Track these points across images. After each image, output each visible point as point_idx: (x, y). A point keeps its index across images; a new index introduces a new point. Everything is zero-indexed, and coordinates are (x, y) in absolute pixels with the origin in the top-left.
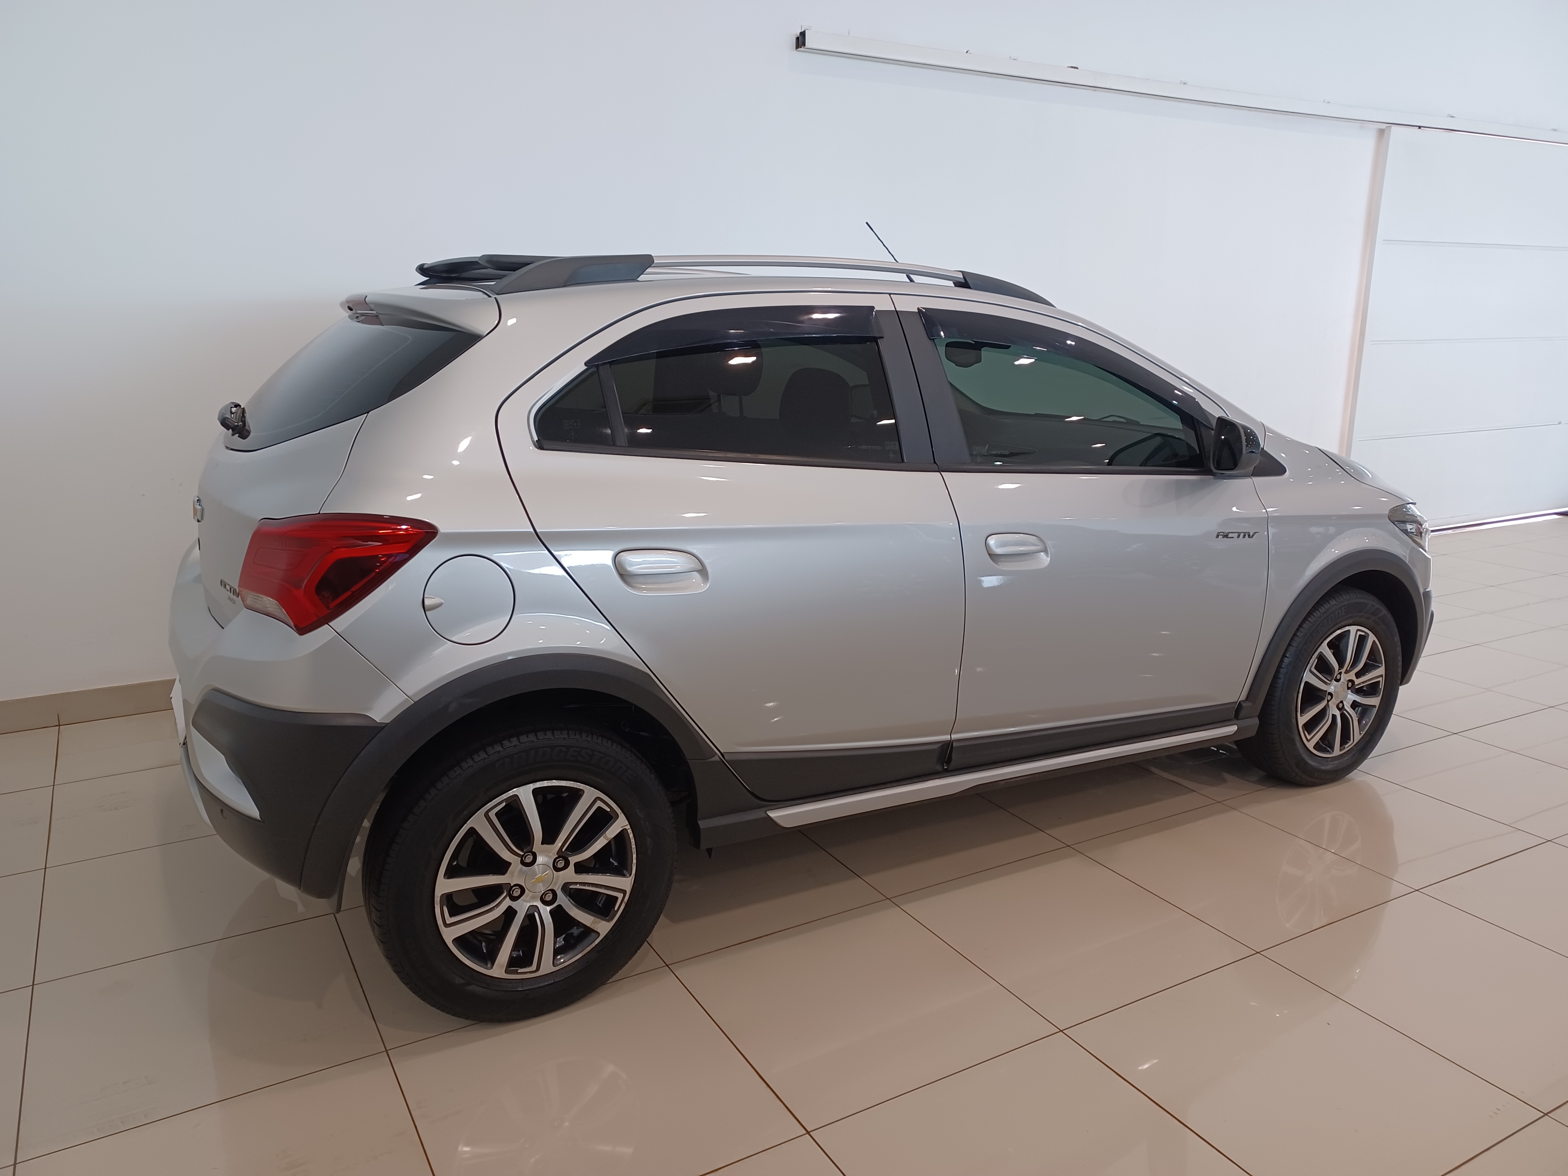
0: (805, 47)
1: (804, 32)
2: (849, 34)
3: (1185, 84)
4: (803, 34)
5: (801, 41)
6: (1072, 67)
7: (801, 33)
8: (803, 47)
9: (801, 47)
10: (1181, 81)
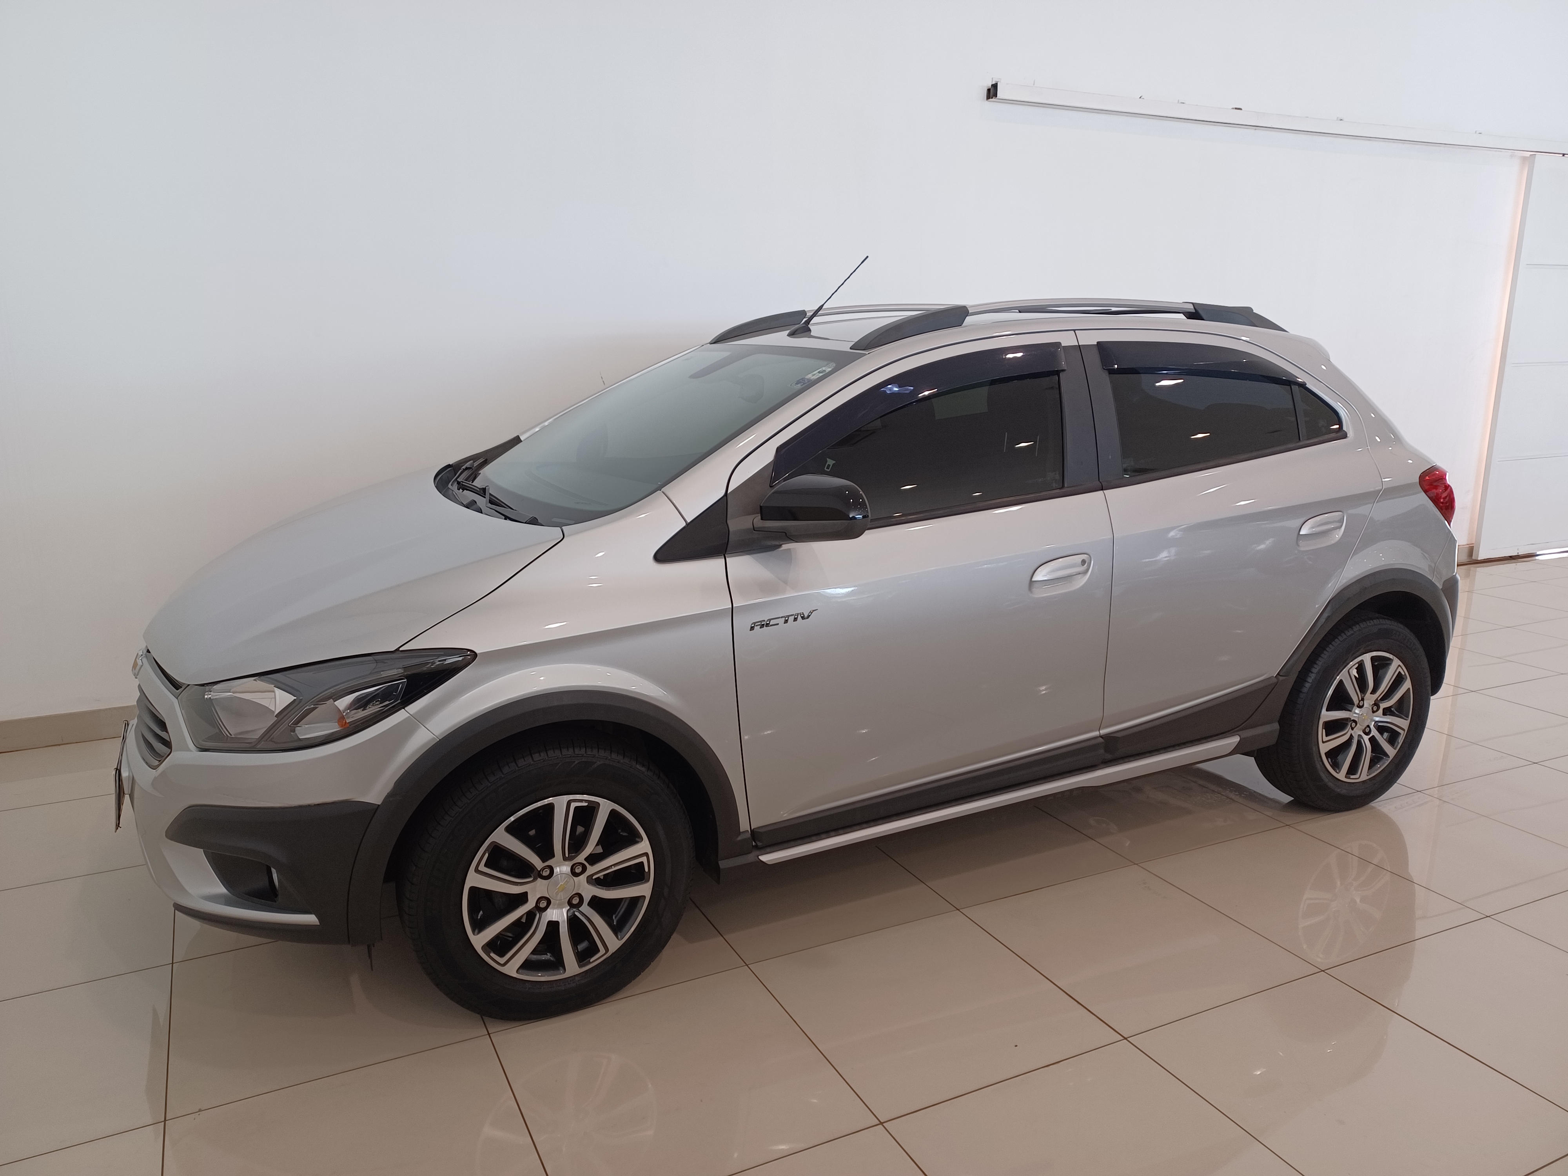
0: (997, 98)
1: (996, 84)
2: (1034, 85)
3: (1341, 120)
4: (995, 86)
5: (992, 92)
6: (1236, 109)
7: (992, 85)
8: (994, 97)
9: (992, 98)
10: (1338, 118)
